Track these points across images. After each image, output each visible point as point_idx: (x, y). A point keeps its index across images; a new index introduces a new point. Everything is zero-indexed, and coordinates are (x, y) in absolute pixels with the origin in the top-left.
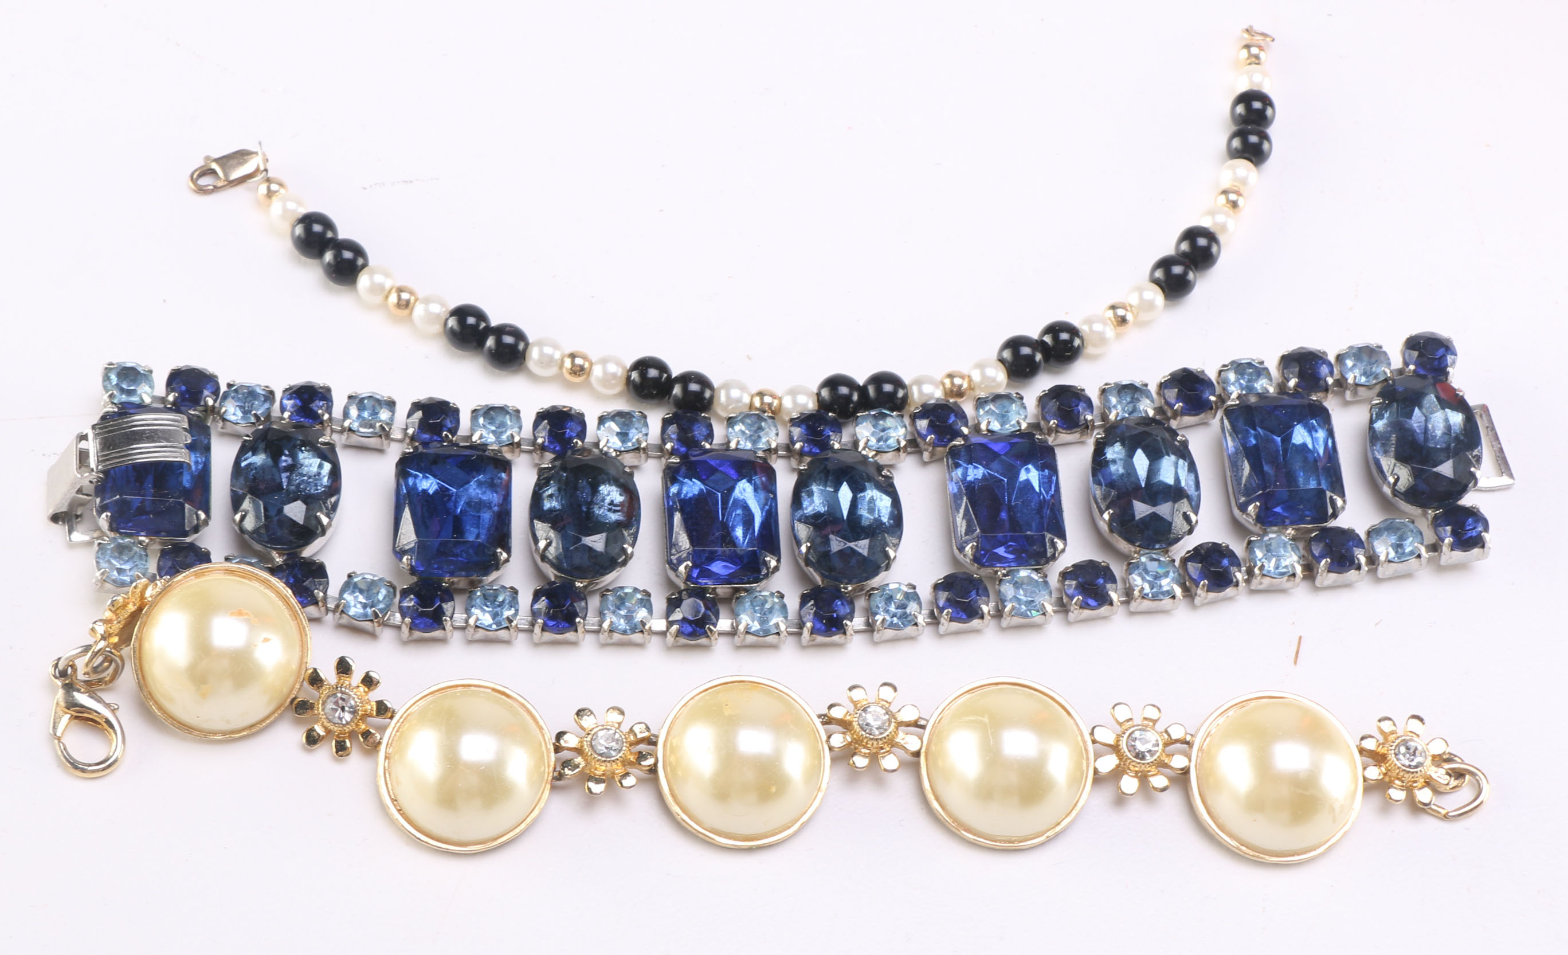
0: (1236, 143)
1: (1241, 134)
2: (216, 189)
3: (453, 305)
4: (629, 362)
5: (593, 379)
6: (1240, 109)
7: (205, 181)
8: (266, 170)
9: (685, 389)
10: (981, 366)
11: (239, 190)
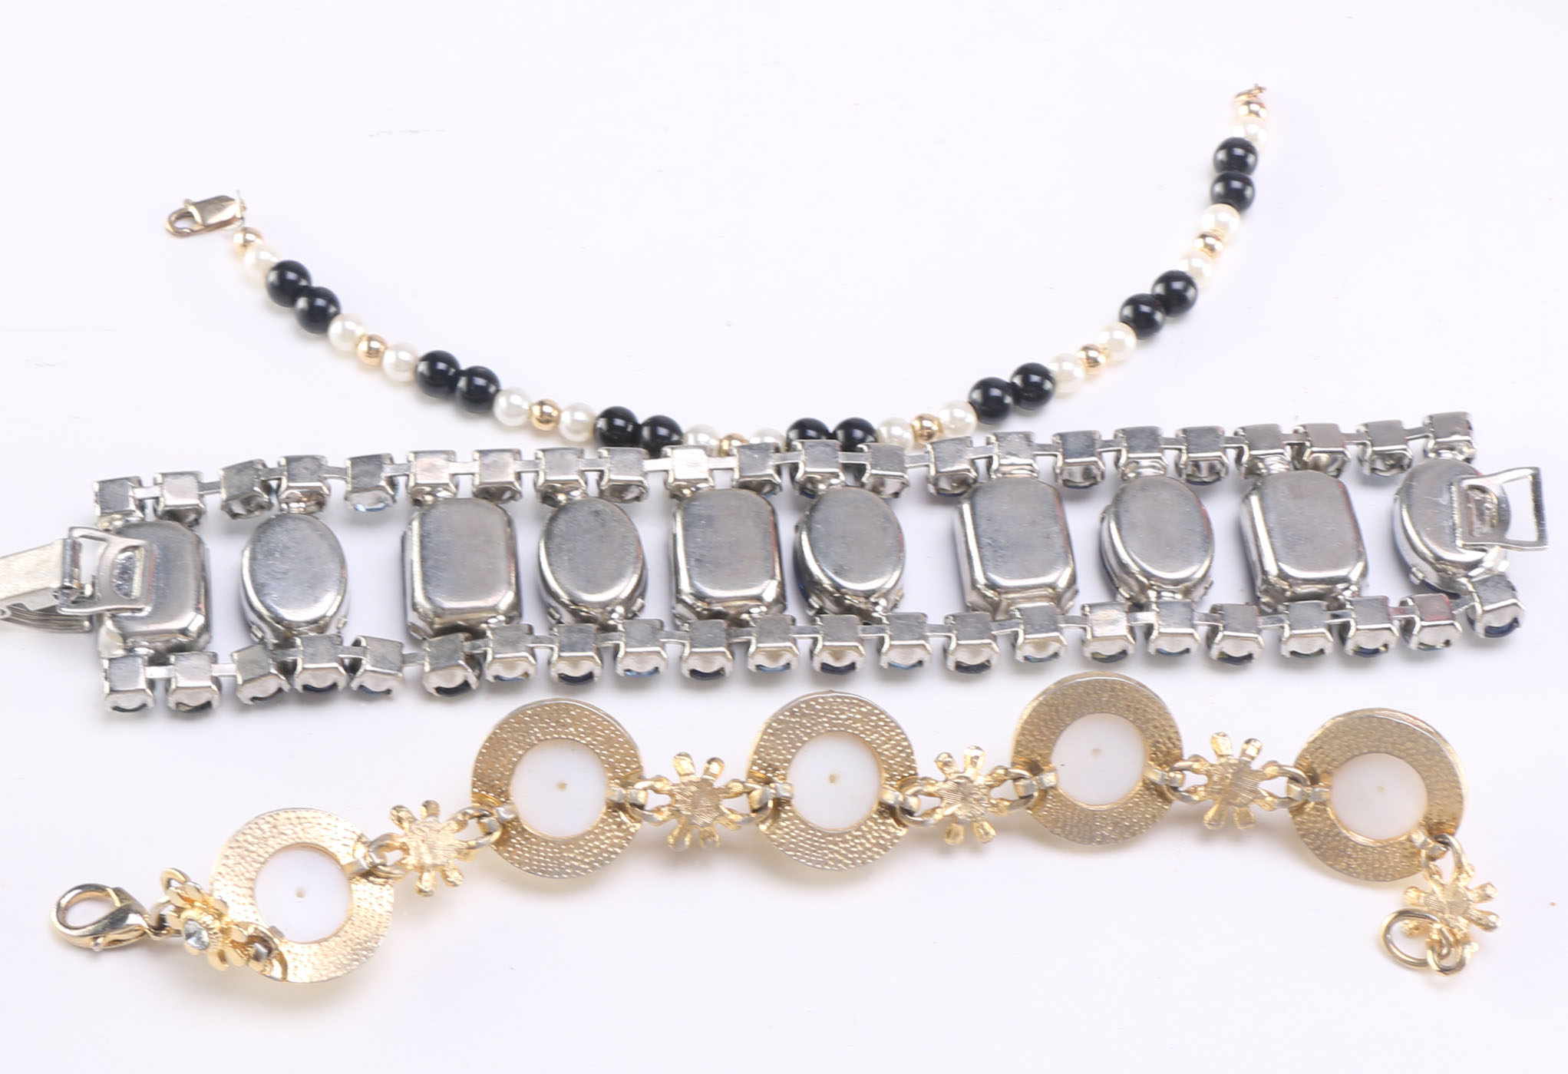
0: (1219, 188)
1: (1224, 179)
2: (193, 232)
3: (423, 351)
4: (599, 410)
5: (562, 428)
6: (1222, 156)
7: (183, 224)
8: (242, 218)
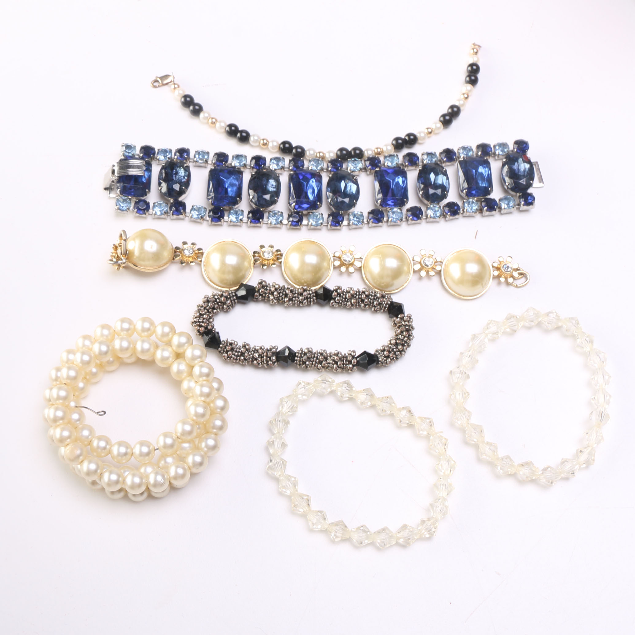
0: (468, 79)
1: (469, 76)
2: (159, 86)
3: (228, 123)
4: (280, 142)
5: (269, 147)
6: (469, 68)
7: (156, 84)
8: (174, 81)
9: (296, 151)
10: (386, 146)
11: (166, 87)
